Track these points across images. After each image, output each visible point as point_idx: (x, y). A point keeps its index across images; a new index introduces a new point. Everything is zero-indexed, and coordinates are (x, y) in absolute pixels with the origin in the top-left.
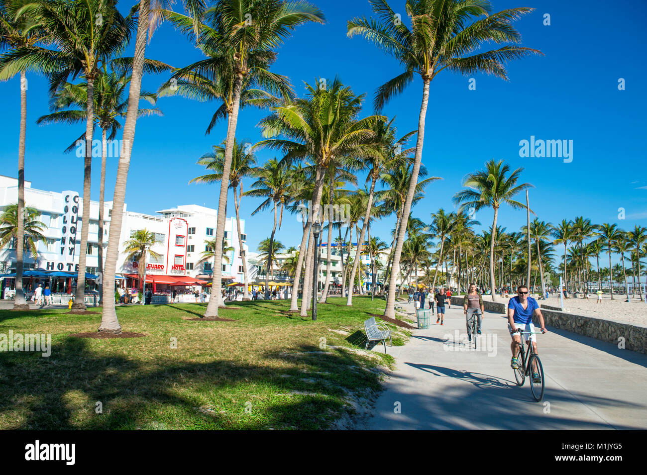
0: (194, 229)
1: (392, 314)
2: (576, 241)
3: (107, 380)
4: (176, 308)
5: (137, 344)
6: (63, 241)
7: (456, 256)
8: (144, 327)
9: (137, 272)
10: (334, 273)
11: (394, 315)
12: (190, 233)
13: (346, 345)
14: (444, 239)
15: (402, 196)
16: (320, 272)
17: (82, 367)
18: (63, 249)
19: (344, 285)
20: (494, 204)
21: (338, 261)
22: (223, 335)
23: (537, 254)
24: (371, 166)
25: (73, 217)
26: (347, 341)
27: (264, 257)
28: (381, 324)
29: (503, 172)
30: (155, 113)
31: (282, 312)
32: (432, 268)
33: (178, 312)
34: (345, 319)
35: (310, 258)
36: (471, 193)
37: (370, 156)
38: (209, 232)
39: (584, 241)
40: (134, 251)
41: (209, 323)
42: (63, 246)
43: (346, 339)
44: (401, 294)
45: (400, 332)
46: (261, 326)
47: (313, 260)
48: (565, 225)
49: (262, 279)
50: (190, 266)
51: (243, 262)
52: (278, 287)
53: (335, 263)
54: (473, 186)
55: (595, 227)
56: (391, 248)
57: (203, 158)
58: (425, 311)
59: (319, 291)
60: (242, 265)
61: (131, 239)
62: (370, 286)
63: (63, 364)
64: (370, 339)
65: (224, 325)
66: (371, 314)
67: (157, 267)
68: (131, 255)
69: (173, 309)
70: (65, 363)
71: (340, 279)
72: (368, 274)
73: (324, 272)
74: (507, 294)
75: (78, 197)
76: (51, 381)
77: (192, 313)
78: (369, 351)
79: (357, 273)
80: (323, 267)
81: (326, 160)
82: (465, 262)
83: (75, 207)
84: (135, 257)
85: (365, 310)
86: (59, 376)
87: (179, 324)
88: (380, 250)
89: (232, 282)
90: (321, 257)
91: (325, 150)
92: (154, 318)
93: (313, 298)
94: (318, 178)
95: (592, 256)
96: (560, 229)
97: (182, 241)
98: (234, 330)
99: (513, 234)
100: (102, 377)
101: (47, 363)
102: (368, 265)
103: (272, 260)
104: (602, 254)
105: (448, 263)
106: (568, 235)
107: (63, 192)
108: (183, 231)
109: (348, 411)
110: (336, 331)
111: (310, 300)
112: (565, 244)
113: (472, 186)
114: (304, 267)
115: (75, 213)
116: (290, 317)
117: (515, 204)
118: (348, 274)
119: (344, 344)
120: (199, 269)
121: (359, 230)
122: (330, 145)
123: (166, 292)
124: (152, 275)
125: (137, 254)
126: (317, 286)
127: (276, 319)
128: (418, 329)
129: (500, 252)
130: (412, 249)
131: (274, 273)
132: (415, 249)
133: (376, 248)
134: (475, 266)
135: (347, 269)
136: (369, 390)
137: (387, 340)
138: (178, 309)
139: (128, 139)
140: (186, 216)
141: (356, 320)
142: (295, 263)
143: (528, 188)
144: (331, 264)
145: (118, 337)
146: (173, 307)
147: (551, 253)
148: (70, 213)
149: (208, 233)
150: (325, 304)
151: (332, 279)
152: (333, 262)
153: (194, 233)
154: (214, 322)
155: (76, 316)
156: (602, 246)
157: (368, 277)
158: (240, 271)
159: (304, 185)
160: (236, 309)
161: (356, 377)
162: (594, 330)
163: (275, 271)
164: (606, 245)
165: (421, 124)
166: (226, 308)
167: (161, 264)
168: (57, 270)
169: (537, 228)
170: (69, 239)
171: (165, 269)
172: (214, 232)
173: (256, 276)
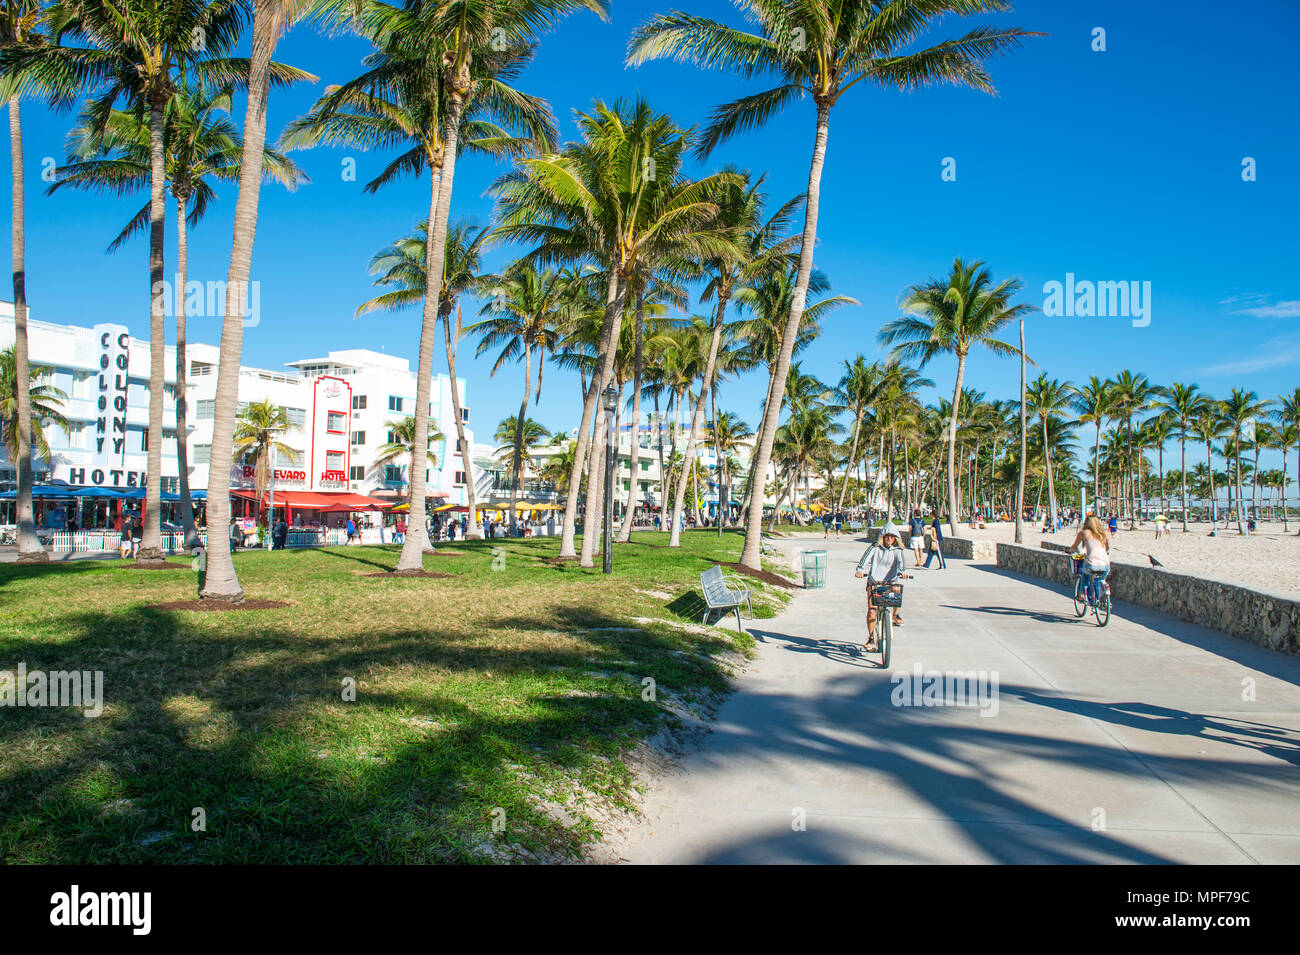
0: (364, 399)
1: (755, 561)
2: (1118, 418)
3: (236, 681)
4: (337, 555)
5: (278, 620)
6: (101, 425)
7: (886, 448)
8: (283, 589)
9: (253, 486)
10: (645, 485)
11: (759, 562)
12: (355, 407)
13: (667, 617)
14: (862, 414)
15: (778, 332)
16: (618, 483)
17: (183, 661)
18: (101, 442)
19: (665, 508)
20: (959, 347)
21: (653, 460)
22: (437, 601)
23: (1043, 443)
24: (716, 273)
25: (119, 377)
26: (669, 610)
27: (505, 453)
28: (733, 580)
29: (978, 285)
31: (545, 559)
32: (837, 473)
33: (342, 562)
34: (665, 571)
35: (598, 455)
36: (914, 325)
37: (716, 255)
38: (395, 403)
39: (1134, 419)
40: (244, 444)
41: (406, 581)
42: (101, 435)
43: (667, 607)
44: (777, 524)
45: (768, 594)
46: (507, 584)
47: (604, 459)
48: (1097, 388)
49: (503, 496)
50: (358, 473)
51: (466, 463)
52: (534, 512)
53: (646, 463)
54: (919, 311)
55: (1156, 390)
56: (757, 434)
57: (378, 258)
58: (818, 555)
59: (616, 520)
60: (462, 470)
61: (238, 421)
62: (716, 508)
63: (148, 656)
64: (712, 604)
65: (435, 585)
66: (715, 562)
67: (291, 476)
68: (240, 452)
69: (332, 556)
70: (151, 655)
71: (658, 496)
72: (711, 485)
73: (625, 482)
74: (983, 523)
75: (126, 336)
76: (134, 685)
77: (370, 563)
78: (710, 627)
79: (689, 483)
80: (622, 472)
81: (627, 264)
82: (904, 460)
83: (123, 356)
84: (248, 455)
85: (703, 555)
86: (146, 676)
87: (350, 585)
88: (737, 438)
89: (443, 504)
90: (620, 452)
91: (625, 245)
92: (299, 573)
93: (605, 533)
94: (612, 297)
95: (1151, 447)
96: (1089, 395)
97: (341, 424)
98: (457, 593)
99: (997, 405)
100: (226, 676)
101: (117, 655)
102: (711, 468)
103: (521, 459)
104: (1167, 444)
105: (870, 462)
106: (1104, 406)
107: (96, 326)
108: (342, 404)
109: (668, 724)
110: (648, 592)
111: (599, 536)
112: (1098, 424)
113: (917, 312)
114: (587, 473)
115: (122, 368)
116: (561, 568)
117: (998, 347)
118: (672, 486)
119: (663, 615)
120: (376, 478)
121: (695, 399)
122: (634, 234)
123: (311, 524)
124: (285, 492)
125: (251, 451)
126: (613, 510)
127: (535, 573)
128: (805, 588)
129: (973, 442)
130: (799, 435)
131: (526, 485)
132: (805, 435)
133: (728, 434)
134: (922, 468)
135: (671, 476)
136: (706, 690)
137: (743, 607)
138: (341, 556)
139: (245, 230)
140: (346, 372)
141: (686, 572)
142: (569, 464)
143: (1022, 317)
144: (640, 466)
145: (238, 607)
146: (332, 553)
147: (1068, 441)
148: (113, 369)
149: (392, 407)
150: (628, 544)
151: (641, 496)
152: (642, 463)
153: (363, 407)
154: (417, 579)
155: (148, 571)
156: (1169, 429)
157: (712, 492)
158: (458, 481)
159: (584, 309)
160: (455, 555)
161: (684, 669)
162: (1129, 586)
163: (528, 480)
164: (1176, 425)
165: (811, 193)
166: (436, 554)
167: (299, 470)
168: (93, 484)
169: (1044, 393)
170: (112, 422)
171: (308, 478)
172: (404, 404)
173: (492, 491)
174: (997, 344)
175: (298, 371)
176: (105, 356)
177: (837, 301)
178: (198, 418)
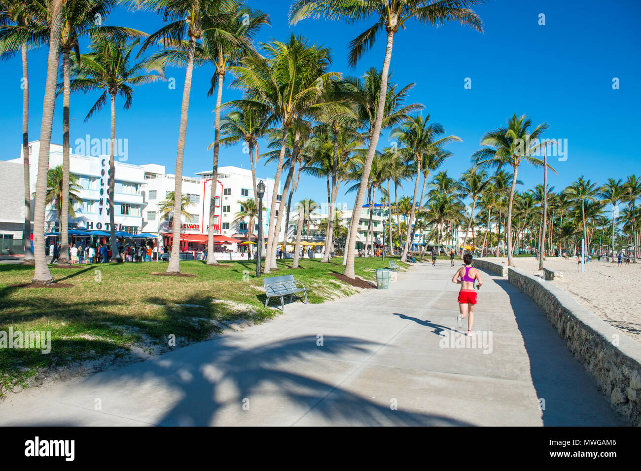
0: (229, 190)
2: (627, 201)
6: (101, 202)
9: (173, 232)
10: (375, 234)
12: (225, 194)
14: (476, 198)
18: (101, 209)
20: (514, 162)
21: (380, 221)
29: (525, 128)
30: (160, 79)
36: (490, 152)
38: (245, 192)
39: (637, 202)
40: (167, 211)
42: (101, 207)
48: (613, 184)
50: (226, 226)
53: (376, 223)
54: (491, 144)
58: (384, 271)
61: (166, 200)
64: (269, 295)
67: (192, 227)
68: (165, 215)
71: (382, 240)
73: (365, 232)
80: (363, 227)
91: (286, 110)
96: (608, 188)
106: (618, 195)
108: (218, 192)
112: (614, 204)
113: (489, 144)
120: (235, 228)
122: (291, 104)
124: (189, 234)
128: (377, 288)
131: (311, 233)
140: (221, 177)
148: (107, 176)
149: (243, 194)
152: (374, 223)
153: (229, 194)
163: (312, 230)
167: (196, 224)
168: (96, 229)
169: (582, 188)
170: (106, 201)
171: (200, 228)
172: (249, 192)
173: (293, 236)
174: (535, 160)
175: (201, 177)
176: (103, 170)
177: (450, 139)
178: (149, 199)
